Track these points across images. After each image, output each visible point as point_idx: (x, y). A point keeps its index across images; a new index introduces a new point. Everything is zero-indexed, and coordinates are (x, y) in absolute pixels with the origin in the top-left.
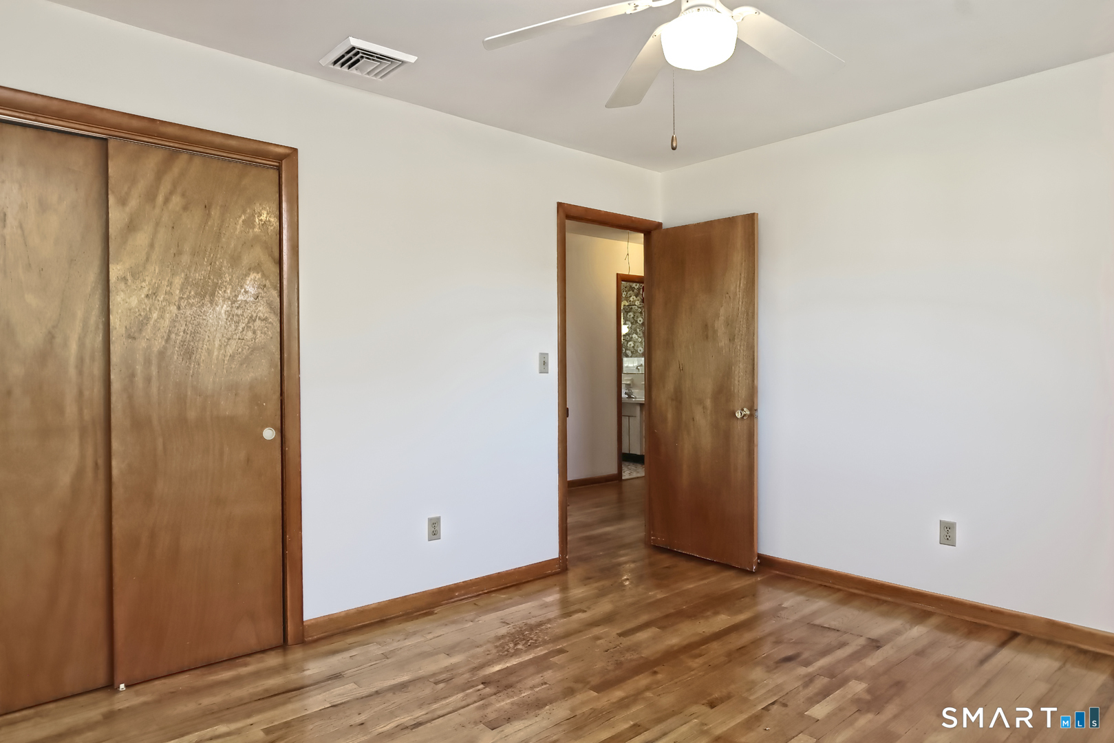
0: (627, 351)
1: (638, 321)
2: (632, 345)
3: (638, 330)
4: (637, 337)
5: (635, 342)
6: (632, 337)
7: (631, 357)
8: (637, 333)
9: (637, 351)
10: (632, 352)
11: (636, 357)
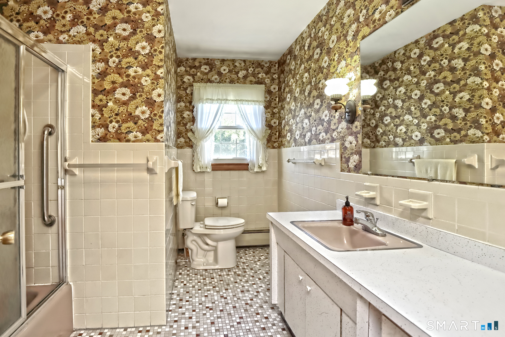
0: (397, 139)
1: (413, 96)
2: (404, 130)
3: (413, 108)
4: (411, 119)
5: (407, 126)
6: (403, 120)
7: (402, 146)
8: (410, 113)
9: (411, 138)
10: (404, 140)
11: (410, 145)
